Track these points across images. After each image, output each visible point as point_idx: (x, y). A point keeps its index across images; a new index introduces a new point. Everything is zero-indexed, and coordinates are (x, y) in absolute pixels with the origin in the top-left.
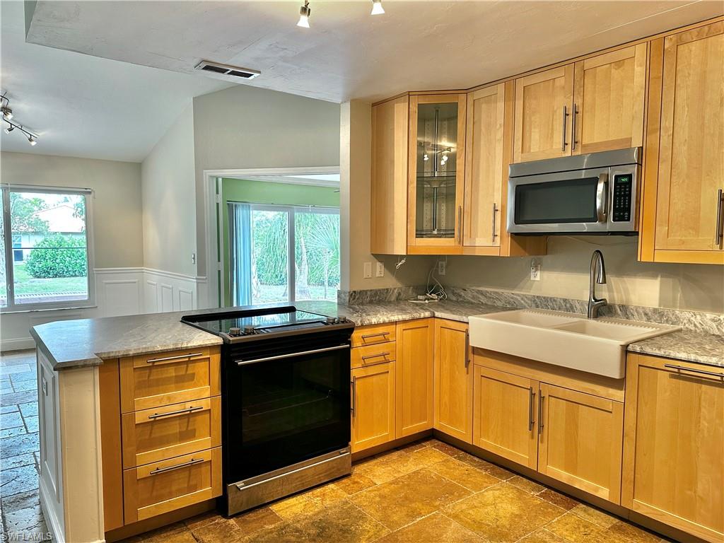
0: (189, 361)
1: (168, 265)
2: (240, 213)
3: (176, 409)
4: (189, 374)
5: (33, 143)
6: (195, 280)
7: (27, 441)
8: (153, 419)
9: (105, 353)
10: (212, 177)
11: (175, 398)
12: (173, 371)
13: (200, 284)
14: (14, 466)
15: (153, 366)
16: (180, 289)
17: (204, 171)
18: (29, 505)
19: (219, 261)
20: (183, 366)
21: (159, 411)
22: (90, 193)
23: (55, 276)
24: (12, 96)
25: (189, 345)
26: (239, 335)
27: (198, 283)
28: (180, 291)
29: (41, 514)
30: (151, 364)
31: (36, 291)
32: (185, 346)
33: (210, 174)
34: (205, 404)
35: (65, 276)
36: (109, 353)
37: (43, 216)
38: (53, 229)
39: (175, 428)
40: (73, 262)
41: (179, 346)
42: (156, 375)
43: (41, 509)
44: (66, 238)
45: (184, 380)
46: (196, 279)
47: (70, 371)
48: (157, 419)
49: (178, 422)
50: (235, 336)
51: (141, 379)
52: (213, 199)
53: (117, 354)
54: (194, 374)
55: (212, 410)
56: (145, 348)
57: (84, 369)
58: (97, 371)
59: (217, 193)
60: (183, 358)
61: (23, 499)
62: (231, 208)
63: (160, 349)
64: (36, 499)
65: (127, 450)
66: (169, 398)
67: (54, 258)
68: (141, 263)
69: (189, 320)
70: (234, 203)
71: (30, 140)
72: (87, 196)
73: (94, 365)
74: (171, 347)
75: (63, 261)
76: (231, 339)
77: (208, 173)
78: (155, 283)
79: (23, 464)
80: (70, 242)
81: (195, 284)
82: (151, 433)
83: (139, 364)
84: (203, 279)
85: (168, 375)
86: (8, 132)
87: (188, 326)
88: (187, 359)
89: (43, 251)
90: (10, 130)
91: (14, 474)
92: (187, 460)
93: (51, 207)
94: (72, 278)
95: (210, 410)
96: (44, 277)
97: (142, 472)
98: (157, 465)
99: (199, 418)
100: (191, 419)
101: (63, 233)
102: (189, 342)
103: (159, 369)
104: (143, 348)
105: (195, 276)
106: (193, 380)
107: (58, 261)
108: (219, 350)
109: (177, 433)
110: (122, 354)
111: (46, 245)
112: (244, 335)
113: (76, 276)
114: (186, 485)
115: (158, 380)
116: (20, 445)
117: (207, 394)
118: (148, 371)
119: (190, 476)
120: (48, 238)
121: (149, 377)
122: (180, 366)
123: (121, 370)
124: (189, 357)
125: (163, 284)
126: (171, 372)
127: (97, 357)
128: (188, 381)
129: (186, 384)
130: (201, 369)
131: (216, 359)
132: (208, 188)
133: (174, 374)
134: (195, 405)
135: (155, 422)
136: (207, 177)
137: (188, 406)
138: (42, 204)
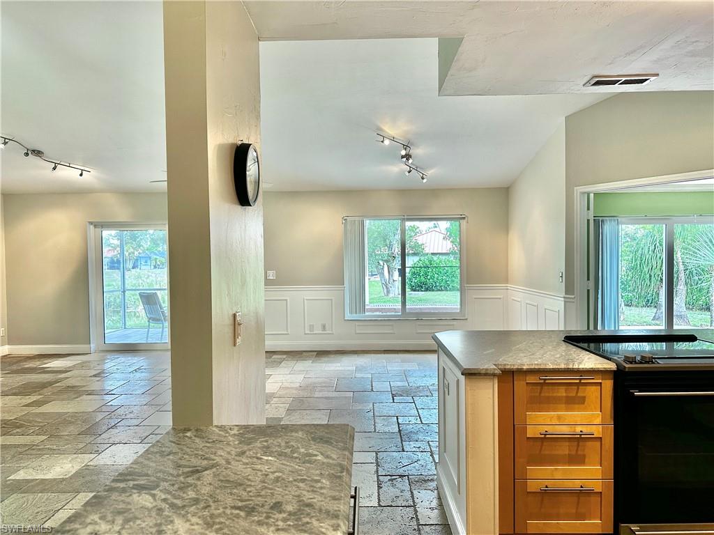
0: (580, 383)
1: (534, 283)
2: (607, 228)
3: (565, 430)
4: (579, 397)
5: (425, 181)
6: (563, 299)
7: (421, 430)
8: (543, 436)
9: (501, 365)
10: (583, 193)
11: (566, 419)
12: (564, 391)
13: (568, 304)
14: (414, 449)
15: (545, 383)
16: (546, 307)
17: (575, 188)
18: (430, 488)
19: (588, 279)
20: (574, 387)
21: (550, 429)
22: (464, 218)
23: (427, 290)
24: (412, 144)
25: (581, 367)
26: (636, 363)
27: (565, 301)
28: (545, 309)
29: (439, 498)
30: (542, 381)
31: (414, 301)
32: (577, 367)
33: (581, 191)
34: (597, 431)
35: (433, 290)
36: (505, 365)
37: (420, 240)
38: (427, 250)
39: (564, 450)
40: (440, 278)
41: (571, 367)
42: (547, 392)
43: (439, 494)
44: (435, 258)
45: (575, 401)
46: (564, 297)
47: (475, 377)
48: (547, 436)
49: (567, 444)
50: (631, 363)
51: (533, 394)
52: (582, 215)
53: (512, 367)
54: (585, 397)
55: (603, 439)
56: (538, 364)
57: (485, 377)
58: (496, 381)
59: (588, 209)
60: (575, 379)
61: (425, 481)
62: (598, 223)
63: (551, 367)
64: (434, 484)
65: (519, 461)
66: (559, 417)
67: (426, 275)
68: (506, 281)
69: (572, 340)
70: (601, 219)
71: (423, 178)
72: (461, 221)
73: (494, 375)
74: (563, 366)
75: (432, 277)
76: (627, 366)
77: (579, 189)
78: (519, 300)
79: (421, 450)
80: (438, 261)
81: (563, 303)
82: (541, 449)
83: (531, 379)
84: (572, 298)
85: (559, 395)
86: (407, 174)
87: (572, 346)
88: (578, 381)
89: (418, 269)
90: (409, 172)
91: (416, 458)
92: (576, 485)
93: (424, 232)
94: (439, 292)
95: (601, 438)
96: (418, 291)
97: (533, 486)
98: (547, 482)
99: (589, 444)
100: (581, 444)
101: (433, 254)
102: (580, 363)
103: (550, 387)
104: (535, 364)
105: (563, 294)
106: (584, 403)
107: (429, 277)
108: (612, 376)
109: (566, 455)
110: (516, 367)
111: (420, 264)
112: (641, 363)
113: (442, 290)
114: (574, 511)
115: (548, 397)
116: (416, 433)
117: (598, 421)
118: (539, 387)
119: (578, 503)
120: (422, 258)
121: (540, 393)
122: (570, 387)
123: (515, 382)
124: (580, 379)
125: (529, 302)
126: (562, 392)
127: (495, 367)
128: (578, 404)
129: (577, 406)
130: (592, 393)
131: (608, 385)
132: (579, 204)
133: (564, 394)
134: (586, 429)
135: (545, 439)
136: (578, 194)
137: (578, 429)
138: (417, 230)
